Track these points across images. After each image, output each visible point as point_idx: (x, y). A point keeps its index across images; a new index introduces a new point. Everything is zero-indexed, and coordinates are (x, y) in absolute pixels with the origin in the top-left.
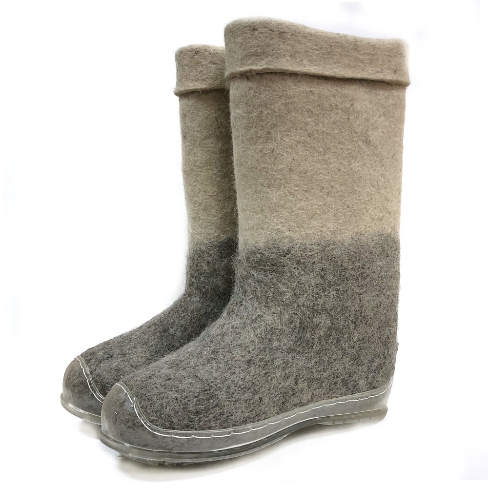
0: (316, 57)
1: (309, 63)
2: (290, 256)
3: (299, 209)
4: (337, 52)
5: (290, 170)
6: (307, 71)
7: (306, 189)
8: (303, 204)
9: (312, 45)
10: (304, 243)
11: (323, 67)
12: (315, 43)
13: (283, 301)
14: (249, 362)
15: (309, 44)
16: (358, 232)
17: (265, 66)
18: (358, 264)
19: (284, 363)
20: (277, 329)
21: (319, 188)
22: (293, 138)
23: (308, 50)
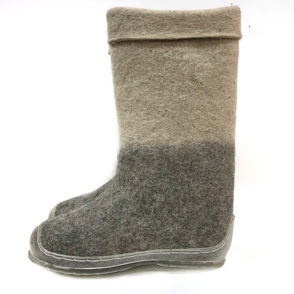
0: (153, 28)
1: (147, 32)
2: (138, 155)
3: (143, 125)
4: (168, 23)
5: (137, 101)
6: (145, 38)
7: (147, 112)
8: (145, 122)
9: (149, 21)
10: (147, 147)
11: (158, 34)
12: (151, 19)
13: (133, 183)
14: (104, 219)
15: (147, 20)
16: (187, 141)
17: (119, 38)
18: (187, 162)
19: (127, 222)
20: (127, 200)
21: (157, 112)
22: (138, 81)
23: (146, 24)
